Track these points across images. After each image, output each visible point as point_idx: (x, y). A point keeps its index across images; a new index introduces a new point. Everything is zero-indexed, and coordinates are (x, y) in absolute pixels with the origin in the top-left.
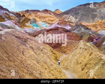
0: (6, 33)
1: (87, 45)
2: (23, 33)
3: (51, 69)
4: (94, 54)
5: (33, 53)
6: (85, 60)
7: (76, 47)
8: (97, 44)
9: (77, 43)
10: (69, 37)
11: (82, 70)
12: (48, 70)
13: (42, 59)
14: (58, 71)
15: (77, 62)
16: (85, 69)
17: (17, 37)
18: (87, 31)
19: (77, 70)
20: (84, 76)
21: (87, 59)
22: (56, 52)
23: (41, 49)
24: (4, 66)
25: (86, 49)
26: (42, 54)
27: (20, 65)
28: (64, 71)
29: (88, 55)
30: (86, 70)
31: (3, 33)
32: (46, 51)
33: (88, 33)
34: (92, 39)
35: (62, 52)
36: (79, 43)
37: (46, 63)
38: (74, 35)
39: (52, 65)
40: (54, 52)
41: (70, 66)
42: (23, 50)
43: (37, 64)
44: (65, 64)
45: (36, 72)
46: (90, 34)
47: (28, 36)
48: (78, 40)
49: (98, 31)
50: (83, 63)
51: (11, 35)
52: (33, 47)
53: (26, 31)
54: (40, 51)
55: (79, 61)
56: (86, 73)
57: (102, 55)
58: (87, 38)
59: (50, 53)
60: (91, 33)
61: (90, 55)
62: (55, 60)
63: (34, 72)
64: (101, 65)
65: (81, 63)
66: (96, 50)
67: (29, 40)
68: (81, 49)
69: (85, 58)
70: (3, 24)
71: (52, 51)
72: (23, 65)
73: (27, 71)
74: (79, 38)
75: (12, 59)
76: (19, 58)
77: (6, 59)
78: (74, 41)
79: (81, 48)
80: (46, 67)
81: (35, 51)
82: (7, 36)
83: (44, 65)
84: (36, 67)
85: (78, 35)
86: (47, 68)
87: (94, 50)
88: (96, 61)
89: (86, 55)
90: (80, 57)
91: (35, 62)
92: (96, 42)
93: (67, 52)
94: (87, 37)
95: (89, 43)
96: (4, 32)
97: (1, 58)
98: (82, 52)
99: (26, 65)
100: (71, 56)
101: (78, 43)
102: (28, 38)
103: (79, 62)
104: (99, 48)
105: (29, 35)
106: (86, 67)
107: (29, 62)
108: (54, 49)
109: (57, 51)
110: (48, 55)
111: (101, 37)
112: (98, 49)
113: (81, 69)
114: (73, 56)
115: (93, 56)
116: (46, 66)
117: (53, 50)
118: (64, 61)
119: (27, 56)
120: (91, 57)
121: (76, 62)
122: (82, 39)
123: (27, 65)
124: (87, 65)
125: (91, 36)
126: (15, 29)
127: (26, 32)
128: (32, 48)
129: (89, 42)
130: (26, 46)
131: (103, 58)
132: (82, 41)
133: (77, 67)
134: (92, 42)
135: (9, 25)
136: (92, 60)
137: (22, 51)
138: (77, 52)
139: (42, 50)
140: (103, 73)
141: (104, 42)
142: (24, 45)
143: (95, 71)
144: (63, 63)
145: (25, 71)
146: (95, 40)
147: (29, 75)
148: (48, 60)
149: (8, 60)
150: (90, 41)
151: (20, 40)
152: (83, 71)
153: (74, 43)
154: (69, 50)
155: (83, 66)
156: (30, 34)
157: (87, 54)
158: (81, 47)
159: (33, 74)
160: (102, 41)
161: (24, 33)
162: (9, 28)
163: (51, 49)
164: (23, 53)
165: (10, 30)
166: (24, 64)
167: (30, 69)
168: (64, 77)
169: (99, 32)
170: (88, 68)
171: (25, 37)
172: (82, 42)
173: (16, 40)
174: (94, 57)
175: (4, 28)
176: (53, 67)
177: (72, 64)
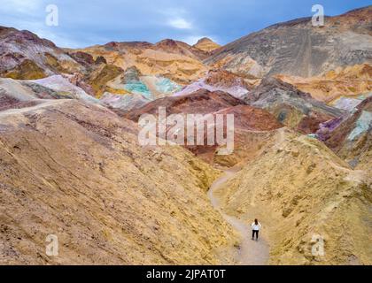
0: (50, 110)
1: (299, 142)
2: (100, 110)
3: (189, 213)
4: (319, 167)
5: (131, 168)
6: (292, 187)
7: (263, 149)
8: (329, 138)
9: (267, 135)
10: (243, 119)
11: (285, 216)
12: (179, 217)
13: (162, 186)
14: (209, 220)
15: (270, 193)
16: (292, 214)
17: (81, 123)
18: (299, 100)
19: (270, 214)
20: (291, 232)
21: (299, 183)
22: (205, 164)
23: (157, 156)
24: (45, 208)
25: (295, 155)
26: (162, 172)
27: (93, 203)
28: (228, 219)
29: (303, 170)
30: (298, 217)
31: (39, 112)
32: (172, 162)
33: (301, 107)
34: (314, 125)
35: (223, 165)
36: (275, 137)
37: (172, 197)
38: (258, 114)
39: (190, 202)
40: (197, 164)
41: (247, 205)
42: (101, 161)
43: (146, 201)
44: (233, 199)
45: (142, 225)
46: (308, 111)
47: (117, 120)
48: (269, 127)
49: (332, 99)
50: (288, 196)
51: (64, 117)
52: (133, 149)
53: (111, 105)
54: (152, 164)
55: (275, 189)
56: (295, 224)
57: (345, 170)
58: (298, 122)
59: (184, 168)
60: (309, 106)
61: (309, 172)
62: (201, 188)
63: (137, 222)
64: (343, 199)
65: (279, 195)
66: (327, 157)
67: (119, 130)
68: (281, 154)
69: (292, 180)
70: (38, 85)
71: (191, 163)
72: (102, 204)
73: (115, 222)
74: (274, 120)
75: (69, 187)
76: (91, 184)
77: (52, 186)
78: (257, 132)
79: (279, 151)
80: (174, 208)
81: (138, 161)
82: (51, 119)
83: (168, 203)
84: (141, 209)
85: (271, 113)
86: (177, 211)
87: (322, 156)
88: (327, 190)
89: (295, 171)
90: (278, 177)
91: (140, 195)
92: (327, 133)
93: (238, 165)
94: (299, 119)
95: (305, 136)
96: (43, 108)
97: (36, 183)
98: (285, 162)
99: (111, 204)
100: (249, 175)
101: (271, 136)
102: (116, 126)
103: (275, 193)
104: (337, 149)
105: (119, 115)
106: (297, 207)
107: (120, 195)
108: (196, 155)
109: (205, 161)
110: (179, 172)
111: (341, 119)
112: (332, 153)
113: (280, 213)
114: (255, 175)
115: (317, 173)
116: (173, 204)
117: (194, 159)
118: (229, 189)
119: (114, 177)
120: (312, 175)
121: (265, 192)
122: (283, 126)
123: (114, 202)
124: (300, 201)
125: (311, 114)
126: (75, 100)
127: (110, 108)
128: (130, 154)
129: (305, 133)
130: (112, 149)
131: (347, 179)
132: (281, 131)
133: (268, 207)
134: (314, 131)
135: (56, 87)
136: (316, 186)
137: (100, 164)
138: (267, 164)
139: (159, 161)
140: (348, 222)
141: (350, 132)
142: (103, 144)
143: (325, 217)
144: (225, 196)
145: (110, 220)
146: (322, 128)
147: (120, 231)
148: (180, 188)
149: (55, 190)
150: (308, 130)
151: (90, 132)
152: (286, 220)
153: (259, 138)
154: (244, 157)
155: (286, 204)
156: (121, 113)
157: (299, 168)
158: (281, 149)
159: (132, 228)
160: (346, 129)
161: (104, 111)
162: (57, 97)
163: (188, 157)
164: (101, 169)
165: (61, 102)
166: (107, 201)
167: (125, 216)
168: (228, 236)
169: (336, 104)
170: (302, 209)
171: (106, 122)
172: (282, 133)
173: (79, 132)
174: (319, 178)
175: (42, 98)
176: (194, 207)
177: (253, 199)
